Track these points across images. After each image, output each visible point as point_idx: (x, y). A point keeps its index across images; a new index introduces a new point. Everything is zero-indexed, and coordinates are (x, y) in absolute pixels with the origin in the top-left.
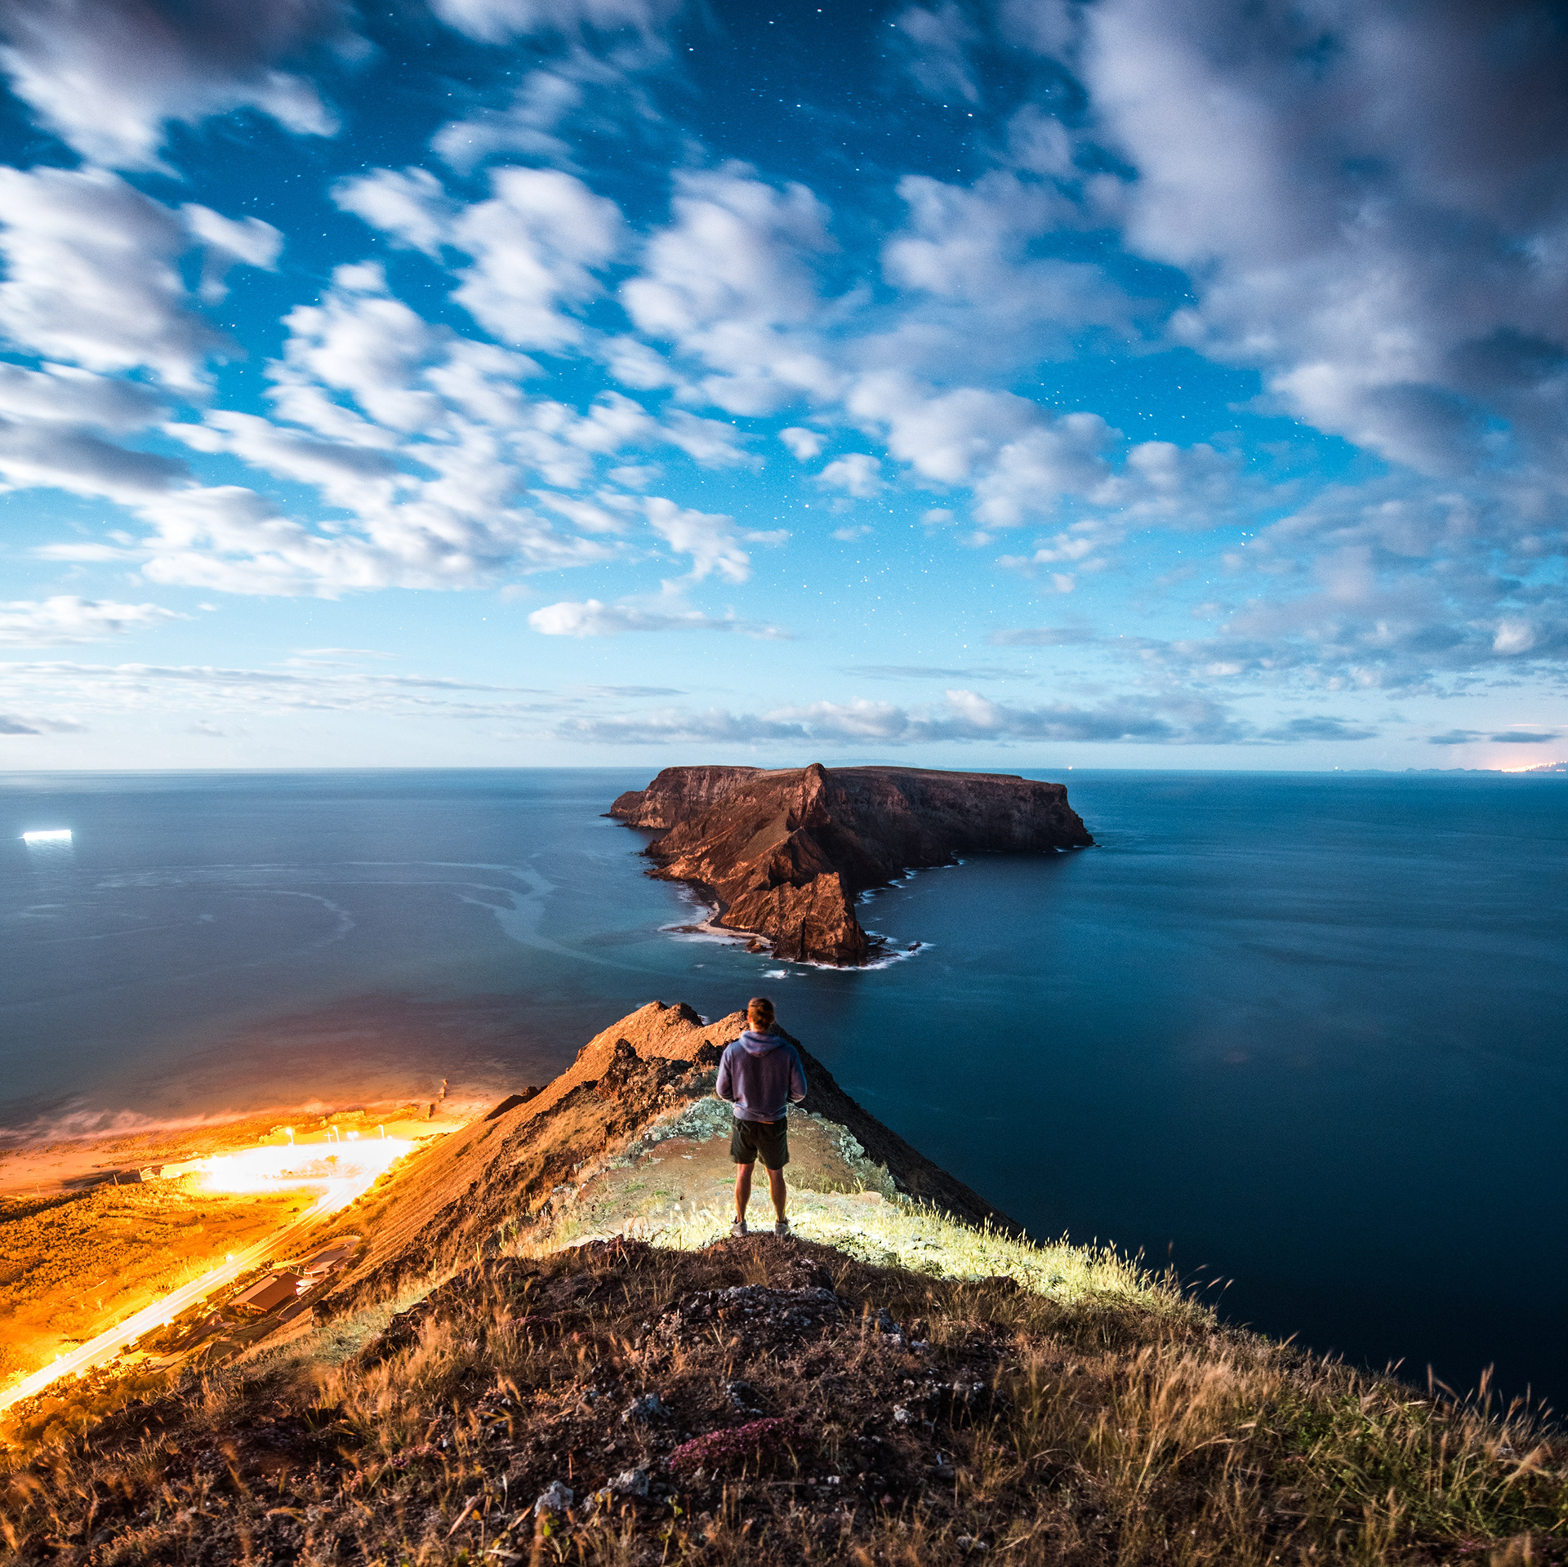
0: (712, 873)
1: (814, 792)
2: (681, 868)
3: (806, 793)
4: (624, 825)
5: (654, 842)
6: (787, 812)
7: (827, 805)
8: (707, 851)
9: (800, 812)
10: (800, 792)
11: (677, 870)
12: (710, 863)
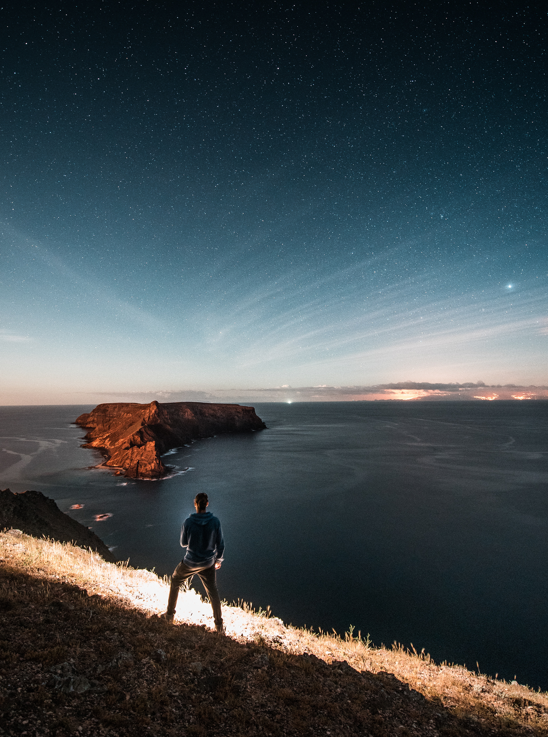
0: (110, 444)
1: (153, 411)
2: (97, 443)
3: (150, 411)
4: (80, 427)
5: (89, 433)
6: (142, 419)
7: (158, 416)
8: (108, 436)
9: (147, 419)
10: (148, 411)
11: (95, 444)
12: (109, 440)
